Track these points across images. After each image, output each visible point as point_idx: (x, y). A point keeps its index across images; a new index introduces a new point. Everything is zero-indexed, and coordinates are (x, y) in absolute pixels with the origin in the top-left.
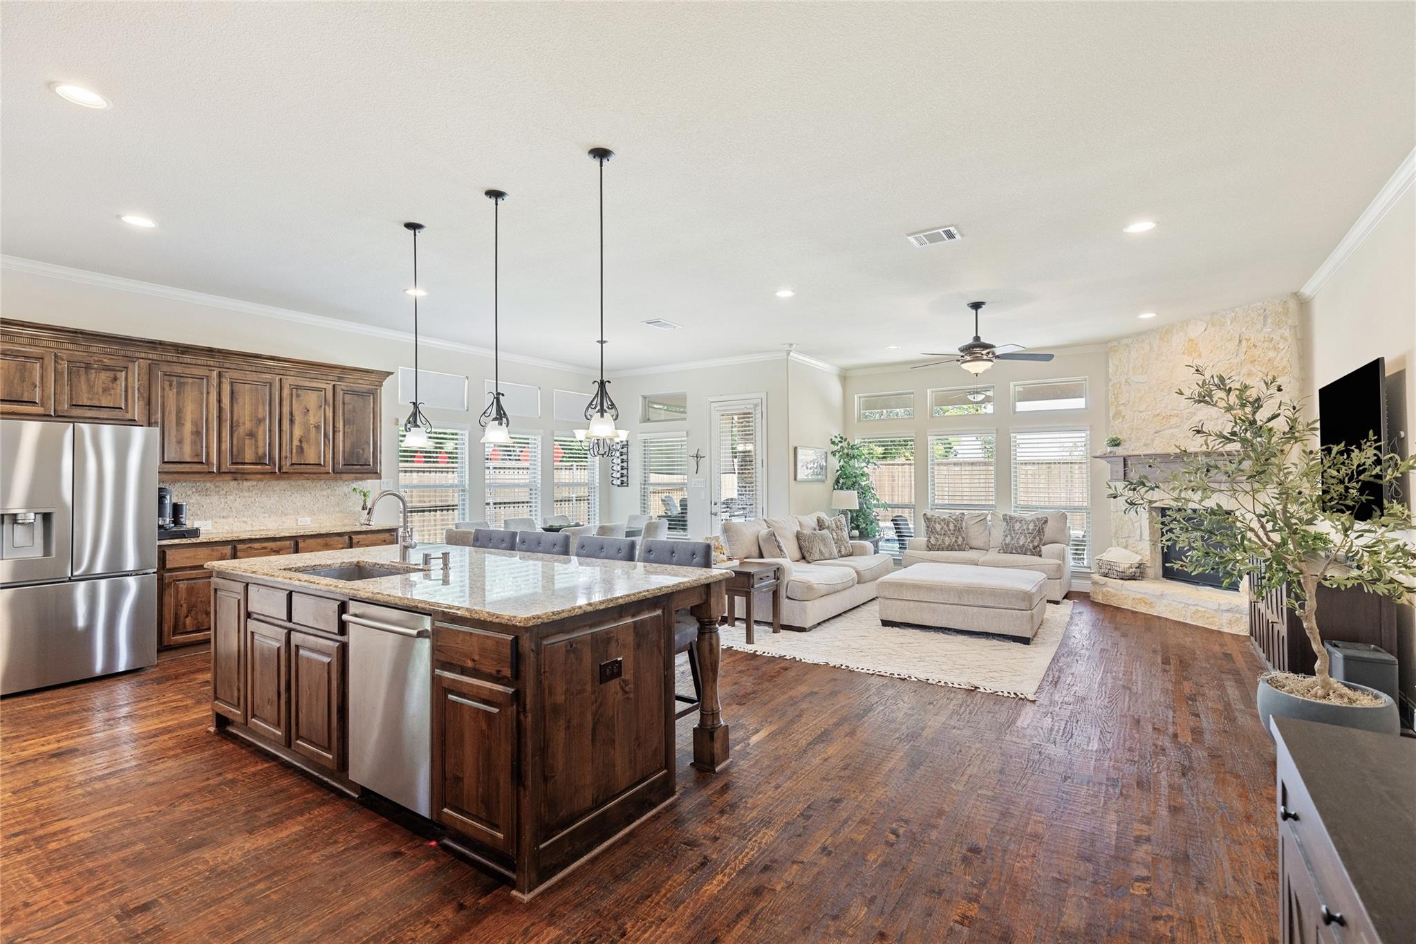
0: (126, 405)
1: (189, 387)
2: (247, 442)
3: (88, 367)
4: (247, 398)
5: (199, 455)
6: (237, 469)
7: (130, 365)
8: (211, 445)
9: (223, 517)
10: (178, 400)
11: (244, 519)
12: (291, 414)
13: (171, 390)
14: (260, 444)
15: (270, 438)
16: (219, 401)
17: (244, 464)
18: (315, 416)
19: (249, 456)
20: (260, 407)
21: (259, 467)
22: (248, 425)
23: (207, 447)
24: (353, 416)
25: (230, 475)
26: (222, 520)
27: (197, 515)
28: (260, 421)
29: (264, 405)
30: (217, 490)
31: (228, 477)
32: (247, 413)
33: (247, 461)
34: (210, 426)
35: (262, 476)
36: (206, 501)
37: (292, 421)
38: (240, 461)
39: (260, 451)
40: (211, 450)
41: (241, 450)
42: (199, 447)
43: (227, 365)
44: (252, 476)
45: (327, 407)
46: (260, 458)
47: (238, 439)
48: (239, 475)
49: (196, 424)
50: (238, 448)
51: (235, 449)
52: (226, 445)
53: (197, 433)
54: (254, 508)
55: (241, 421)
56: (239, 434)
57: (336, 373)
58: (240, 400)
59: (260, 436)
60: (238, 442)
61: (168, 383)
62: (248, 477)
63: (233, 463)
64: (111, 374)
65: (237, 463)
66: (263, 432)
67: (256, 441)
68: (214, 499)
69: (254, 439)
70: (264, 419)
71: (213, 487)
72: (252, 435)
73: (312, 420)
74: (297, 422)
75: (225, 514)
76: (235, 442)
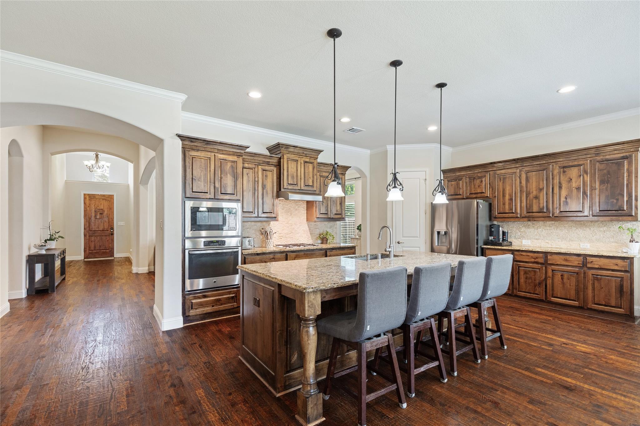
0: (485, 191)
1: (508, 179)
2: (534, 201)
3: (474, 178)
4: (534, 179)
5: (512, 209)
6: (529, 215)
7: (486, 175)
8: (517, 204)
9: (536, 239)
10: (503, 185)
11: (547, 241)
12: (560, 183)
13: (500, 182)
14: (541, 202)
15: (547, 198)
16: (520, 183)
17: (533, 212)
18: (576, 182)
19: (535, 209)
20: (541, 182)
21: (541, 214)
22: (535, 193)
23: (515, 205)
24: (608, 178)
25: (527, 218)
26: (536, 241)
27: (524, 237)
28: (541, 190)
29: (543, 181)
30: (533, 225)
31: (526, 219)
32: (534, 186)
33: (534, 211)
34: (517, 195)
35: (543, 219)
36: (529, 230)
37: (560, 187)
38: (530, 211)
39: (541, 206)
40: (517, 207)
41: (531, 206)
42: (512, 206)
43: (525, 165)
44: (538, 219)
45: (585, 176)
46: (541, 209)
47: (529, 200)
48: (531, 218)
49: (511, 195)
50: (529, 205)
51: (528, 206)
52: (524, 204)
53: (511, 199)
54: (553, 236)
55: (531, 191)
56: (530, 197)
57: (593, 151)
58: (531, 181)
59: (541, 198)
60: (529, 202)
61: (499, 179)
62: (536, 219)
63: (528, 213)
64: (480, 180)
65: (529, 212)
66: (543, 196)
67: (539, 200)
68: (532, 230)
69: (537, 201)
70: (543, 188)
71: (531, 224)
72: (537, 197)
73: (574, 185)
74: (563, 188)
75: (537, 238)
76: (528, 202)
